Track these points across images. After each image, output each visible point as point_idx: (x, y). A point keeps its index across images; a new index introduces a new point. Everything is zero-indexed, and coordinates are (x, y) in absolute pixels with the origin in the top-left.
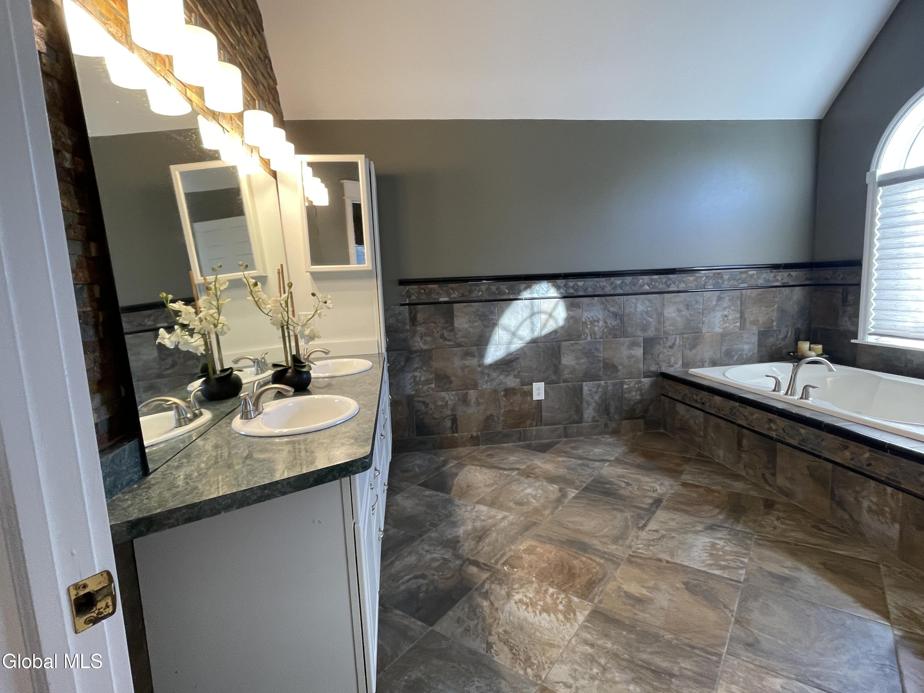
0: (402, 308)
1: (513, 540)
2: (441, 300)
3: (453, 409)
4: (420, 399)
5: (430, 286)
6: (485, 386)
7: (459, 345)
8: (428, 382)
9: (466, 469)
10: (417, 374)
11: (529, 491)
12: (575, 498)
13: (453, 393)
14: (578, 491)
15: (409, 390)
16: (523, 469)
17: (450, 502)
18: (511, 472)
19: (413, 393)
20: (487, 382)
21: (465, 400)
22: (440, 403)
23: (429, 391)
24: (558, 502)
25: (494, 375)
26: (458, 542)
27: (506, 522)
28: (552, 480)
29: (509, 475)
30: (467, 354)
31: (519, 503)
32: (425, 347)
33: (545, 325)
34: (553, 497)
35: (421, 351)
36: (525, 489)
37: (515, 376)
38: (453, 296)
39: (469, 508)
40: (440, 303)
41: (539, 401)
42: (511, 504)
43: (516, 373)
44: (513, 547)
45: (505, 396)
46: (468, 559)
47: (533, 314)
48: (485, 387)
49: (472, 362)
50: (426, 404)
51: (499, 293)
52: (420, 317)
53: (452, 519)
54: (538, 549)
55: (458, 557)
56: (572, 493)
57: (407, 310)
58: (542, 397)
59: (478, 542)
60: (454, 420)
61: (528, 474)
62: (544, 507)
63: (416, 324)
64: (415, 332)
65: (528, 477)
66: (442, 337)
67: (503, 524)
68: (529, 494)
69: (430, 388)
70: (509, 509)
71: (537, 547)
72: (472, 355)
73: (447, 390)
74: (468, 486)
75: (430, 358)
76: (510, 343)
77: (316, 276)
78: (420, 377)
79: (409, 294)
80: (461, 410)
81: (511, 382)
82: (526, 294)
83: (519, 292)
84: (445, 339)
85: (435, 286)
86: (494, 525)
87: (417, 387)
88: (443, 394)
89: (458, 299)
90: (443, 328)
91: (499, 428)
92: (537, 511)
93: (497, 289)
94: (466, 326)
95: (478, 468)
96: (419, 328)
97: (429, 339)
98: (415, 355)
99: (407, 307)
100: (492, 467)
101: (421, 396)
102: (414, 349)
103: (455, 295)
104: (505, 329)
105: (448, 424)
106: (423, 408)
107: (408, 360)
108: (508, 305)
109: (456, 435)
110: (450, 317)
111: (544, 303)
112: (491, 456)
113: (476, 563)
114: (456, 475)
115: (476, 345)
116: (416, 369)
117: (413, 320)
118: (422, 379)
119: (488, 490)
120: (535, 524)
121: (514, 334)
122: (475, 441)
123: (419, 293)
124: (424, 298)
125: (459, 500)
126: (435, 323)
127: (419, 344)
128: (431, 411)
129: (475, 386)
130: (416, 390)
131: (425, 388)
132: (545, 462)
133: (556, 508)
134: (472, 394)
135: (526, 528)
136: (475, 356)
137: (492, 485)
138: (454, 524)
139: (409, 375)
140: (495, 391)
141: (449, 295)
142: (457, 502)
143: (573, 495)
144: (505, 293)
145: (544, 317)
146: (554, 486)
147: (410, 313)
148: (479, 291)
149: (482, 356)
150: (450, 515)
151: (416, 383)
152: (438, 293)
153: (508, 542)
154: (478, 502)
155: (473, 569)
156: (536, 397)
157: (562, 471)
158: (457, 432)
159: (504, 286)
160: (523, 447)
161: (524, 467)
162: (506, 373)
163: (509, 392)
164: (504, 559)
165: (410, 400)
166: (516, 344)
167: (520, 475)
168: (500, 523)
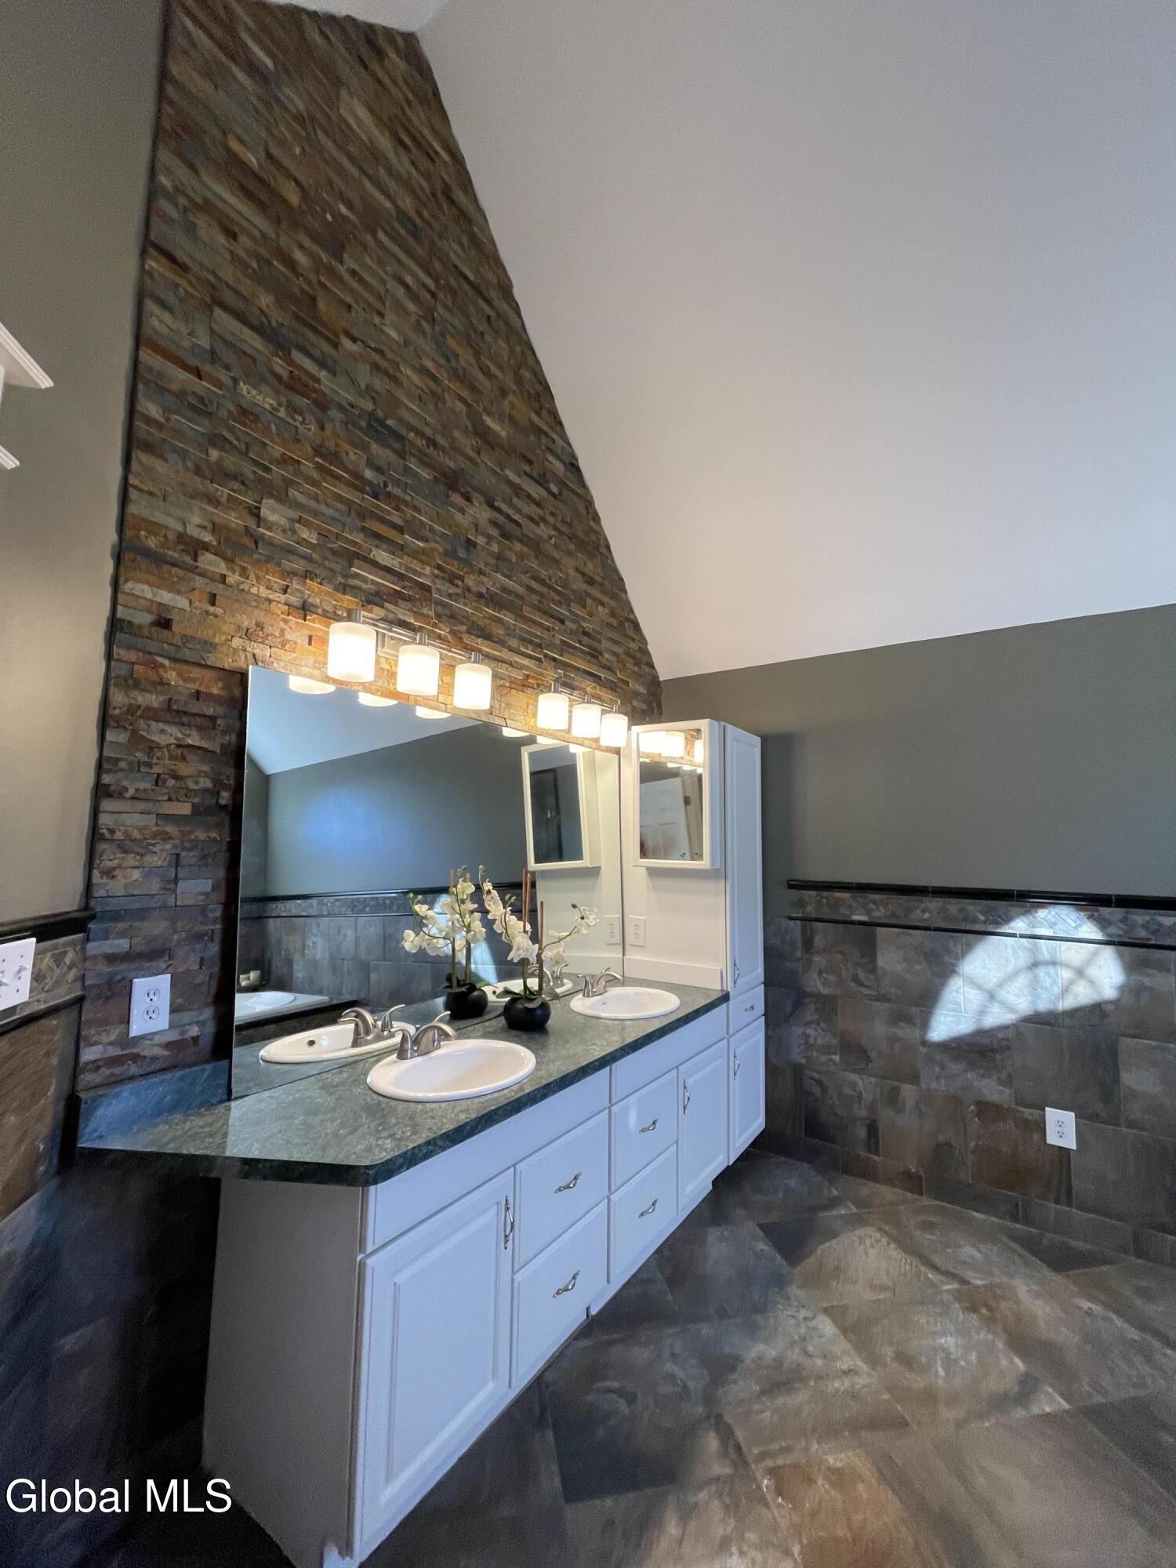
0: (791, 923)
1: (829, 1431)
2: (855, 918)
3: (872, 1108)
4: (815, 1075)
5: (838, 895)
6: (935, 1083)
7: (885, 998)
8: (827, 1049)
9: (861, 1232)
10: (810, 1031)
11: (949, 1341)
12: (1047, 1418)
13: (873, 1080)
14: (1066, 1405)
15: (797, 1055)
16: (977, 1287)
17: (780, 1282)
18: (943, 1279)
19: (803, 1061)
20: (938, 1078)
21: (893, 1099)
22: (848, 1092)
23: (829, 1066)
24: (1001, 1403)
25: (956, 1068)
26: (733, 1369)
27: (847, 1383)
28: (1021, 1341)
29: (934, 1285)
30: (900, 1018)
31: (906, 1360)
32: (825, 991)
33: (1065, 991)
34: (993, 1385)
35: (818, 997)
36: (944, 1334)
37: (1001, 1082)
38: (876, 914)
39: (802, 1314)
40: (853, 923)
41: (1064, 1152)
42: (888, 1352)
43: (1004, 1076)
44: (815, 1447)
45: (979, 1116)
46: (719, 1417)
47: (1035, 965)
48: (934, 1085)
49: (903, 1031)
50: (824, 1089)
51: (966, 919)
52: (819, 940)
53: (759, 1318)
54: (861, 1488)
55: (709, 1399)
56: (1049, 1401)
57: (800, 927)
58: (1070, 1142)
59: (763, 1392)
60: (873, 1129)
61: (976, 1302)
62: (953, 1400)
63: (812, 951)
64: (810, 963)
65: (973, 1309)
66: (855, 979)
67: (837, 1384)
68: (945, 1350)
69: (831, 1060)
70: (874, 1360)
71: (863, 1481)
72: (908, 1020)
73: (860, 1072)
74: (836, 1269)
75: (834, 1011)
76: (982, 1012)
77: (653, 872)
78: (815, 1039)
79: (801, 904)
80: (885, 1116)
81: (992, 1090)
82: (1019, 925)
83: (1008, 920)
84: (861, 984)
85: (846, 895)
86: (819, 1378)
87: (809, 1053)
88: (854, 1077)
89: (884, 921)
90: (857, 965)
91: (966, 1175)
92: (929, 1397)
93: (961, 911)
94: (899, 968)
95: (884, 1240)
96: (816, 959)
97: (832, 978)
98: (807, 1000)
99: (799, 922)
100: (910, 1249)
101: (815, 1071)
102: (808, 990)
103: (879, 914)
104: (972, 982)
105: (862, 1134)
106: (817, 1090)
107: (798, 1004)
108: (977, 942)
109: (876, 1158)
110: (869, 948)
111: (1069, 949)
112: (929, 1227)
113: (726, 1435)
114: (834, 1235)
115: (917, 1005)
116: (808, 1024)
117: (808, 944)
118: (819, 1042)
119: (870, 1295)
120: (903, 1424)
121: (992, 996)
122: (912, 1183)
123: (819, 903)
124: (827, 913)
125: (799, 1287)
126: (843, 953)
127: (816, 983)
128: (830, 1102)
129: (915, 1079)
130: (807, 1058)
131: (824, 1058)
132: (1038, 1295)
133: (981, 1416)
134: (908, 1092)
135: (874, 1424)
136: (914, 1024)
137: (885, 1288)
138: (752, 1331)
139: (798, 1031)
140: (955, 1100)
141: (868, 912)
142: (795, 1291)
143: (1048, 1409)
144: (975, 921)
145: (1066, 974)
146: (1017, 1361)
147: (804, 932)
148: (924, 911)
149: (925, 1025)
150: (762, 1309)
151: (808, 1046)
152: (850, 906)
153: (814, 1430)
154: (826, 1311)
155: (712, 1442)
156: (1052, 1139)
157: (1066, 1336)
158: (877, 1153)
159: (973, 907)
160: (1014, 1238)
161: (979, 1282)
162: (981, 1071)
163: (987, 1110)
164: (780, 1462)
165: (798, 1070)
166: (997, 1017)
167: (958, 1296)
168: (835, 1378)
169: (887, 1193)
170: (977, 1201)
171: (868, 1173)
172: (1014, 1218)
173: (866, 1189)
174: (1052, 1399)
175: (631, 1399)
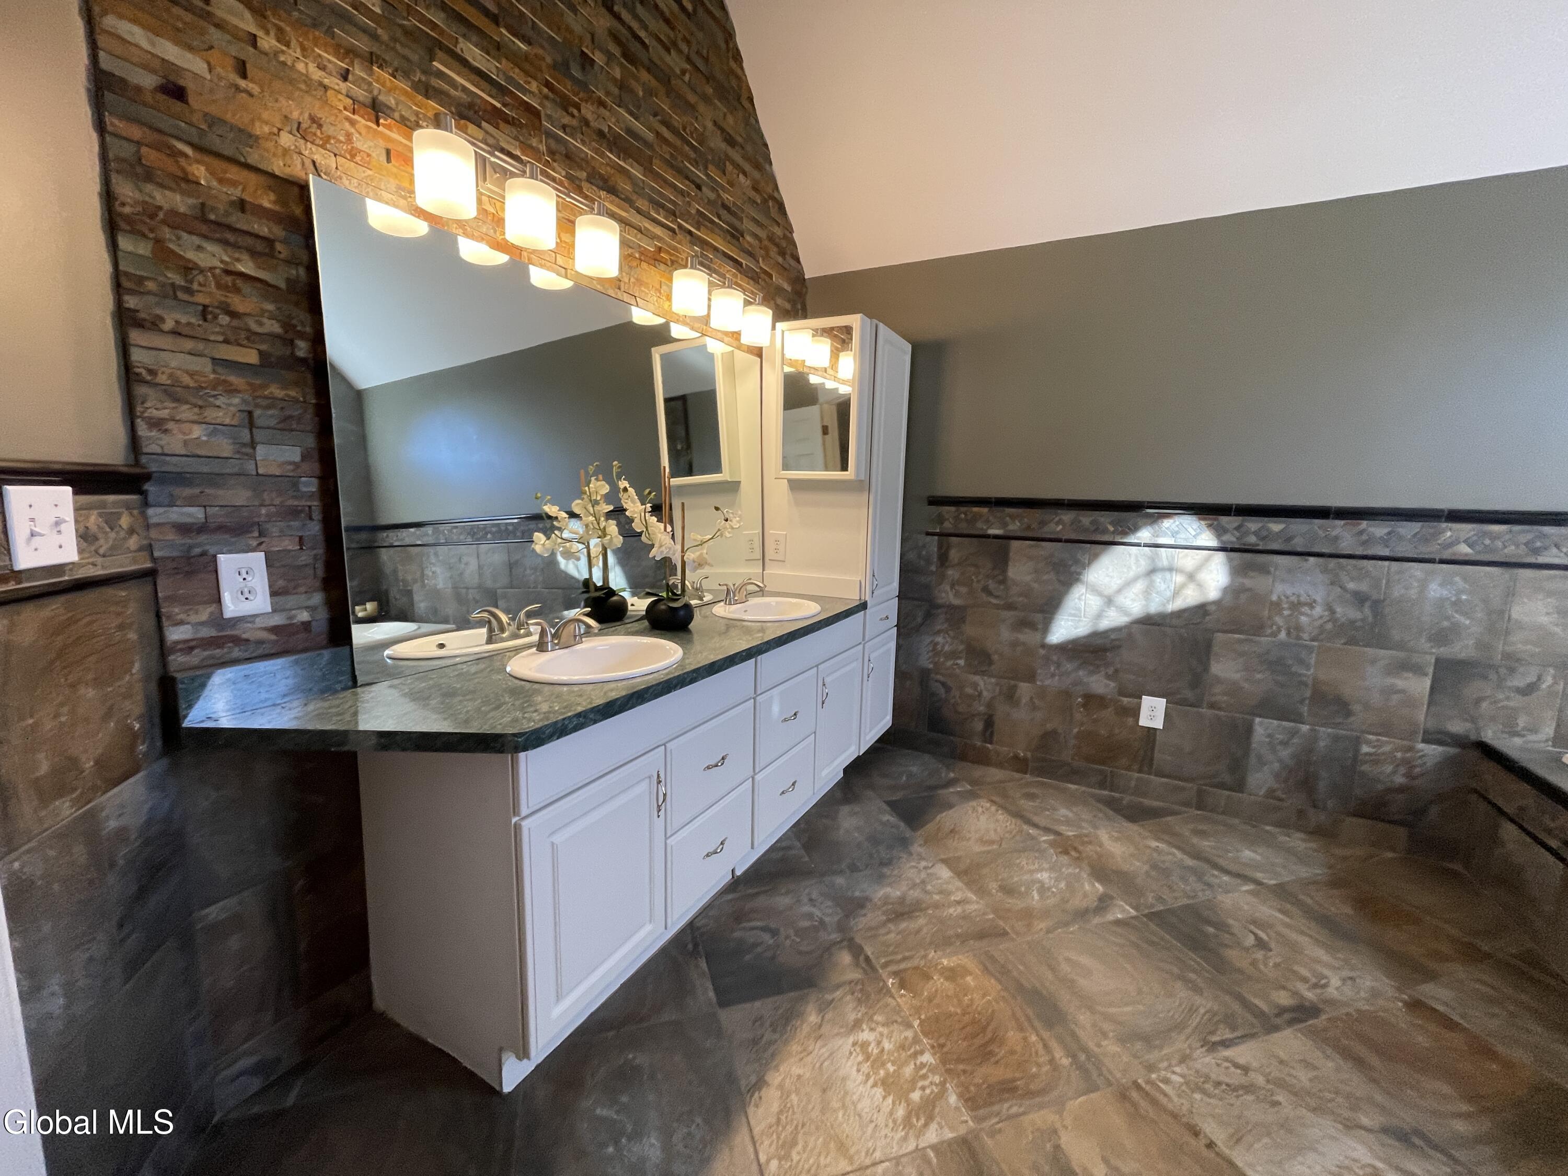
0: (929, 538)
1: (944, 942)
2: (992, 532)
3: (989, 705)
4: (939, 677)
5: (975, 509)
6: (1050, 681)
7: (1010, 607)
8: (954, 655)
9: (974, 803)
10: (940, 639)
11: (1044, 876)
12: (1118, 922)
13: (993, 680)
14: (1133, 912)
15: (925, 661)
16: (1069, 836)
17: (904, 843)
18: (1042, 833)
19: (931, 666)
20: (1053, 675)
21: (1010, 696)
22: (969, 690)
23: (954, 669)
24: (1082, 914)
25: (1069, 666)
26: (862, 906)
27: (960, 909)
28: (1101, 872)
29: (1033, 838)
30: (1024, 624)
31: (1008, 890)
32: (957, 602)
33: (1176, 593)
34: (1078, 902)
35: (951, 607)
36: (1041, 870)
37: (1108, 677)
38: (1011, 527)
39: (923, 864)
40: (988, 536)
41: (1151, 731)
42: (993, 886)
43: (1111, 671)
44: (932, 954)
45: (1084, 705)
46: (851, 940)
47: (1152, 571)
48: (1047, 682)
49: (1027, 637)
50: (948, 689)
51: (1096, 530)
52: (954, 555)
53: (885, 870)
54: (969, 979)
55: (841, 928)
56: (1122, 910)
57: (936, 543)
58: (1158, 724)
59: (889, 920)
60: (989, 723)
61: (1065, 847)
62: (1046, 913)
63: (947, 564)
64: (943, 577)
65: (1066, 852)
66: (986, 590)
67: (951, 910)
68: (1040, 881)
69: (957, 664)
70: (982, 892)
71: (971, 974)
72: (1032, 626)
73: (983, 673)
74: (952, 831)
75: (963, 620)
76: (1099, 616)
77: (796, 486)
78: (944, 645)
79: (941, 520)
80: (1002, 709)
81: (1099, 684)
82: (1144, 535)
83: (1135, 529)
84: (990, 593)
85: (985, 510)
86: (936, 906)
87: (936, 659)
88: (977, 678)
89: (1019, 534)
90: (988, 576)
91: (1067, 755)
92: (1028, 915)
93: (1092, 523)
94: (1028, 578)
95: (993, 808)
96: (950, 572)
97: (963, 590)
98: (939, 611)
99: (936, 538)
100: (1018, 815)
101: (941, 674)
102: (940, 601)
103: (1014, 527)
104: (1096, 591)
105: (979, 726)
106: (942, 691)
107: (929, 616)
108: (1104, 550)
109: (989, 746)
110: (1001, 560)
111: (1187, 555)
112: (1031, 797)
113: (857, 951)
114: (950, 806)
115: (1042, 611)
116: (939, 632)
117: (943, 558)
118: (947, 648)
119: (978, 848)
120: (1005, 934)
121: (1109, 601)
122: (1020, 765)
123: (957, 518)
124: (964, 528)
125: (920, 845)
126: (976, 566)
127: (947, 595)
128: (952, 701)
129: (1031, 677)
130: (935, 664)
131: (949, 663)
132: (1117, 839)
133: (1067, 924)
134: (1025, 689)
135: (981, 935)
136: (1037, 630)
137: (992, 842)
138: (880, 879)
139: (927, 639)
140: (1066, 694)
141: (1004, 525)
142: (916, 848)
143: (1119, 916)
144: (1105, 531)
145: (1179, 579)
146: (1097, 885)
147: (940, 547)
148: (1057, 523)
149: (1046, 629)
150: (888, 863)
151: (936, 652)
152: (987, 521)
153: (931, 943)
154: (944, 861)
155: (846, 958)
156: (1144, 721)
157: (1138, 867)
158: (991, 743)
159: (1105, 519)
160: (1099, 800)
161: (1071, 834)
162: (1091, 668)
163: (1092, 701)
164: (903, 966)
165: (925, 674)
166: (1113, 619)
167: (1052, 844)
168: (949, 907)
169: (995, 774)
170: (1073, 774)
171: (983, 759)
172: (1102, 785)
173: (978, 772)
174: (1124, 911)
175: (774, 933)
